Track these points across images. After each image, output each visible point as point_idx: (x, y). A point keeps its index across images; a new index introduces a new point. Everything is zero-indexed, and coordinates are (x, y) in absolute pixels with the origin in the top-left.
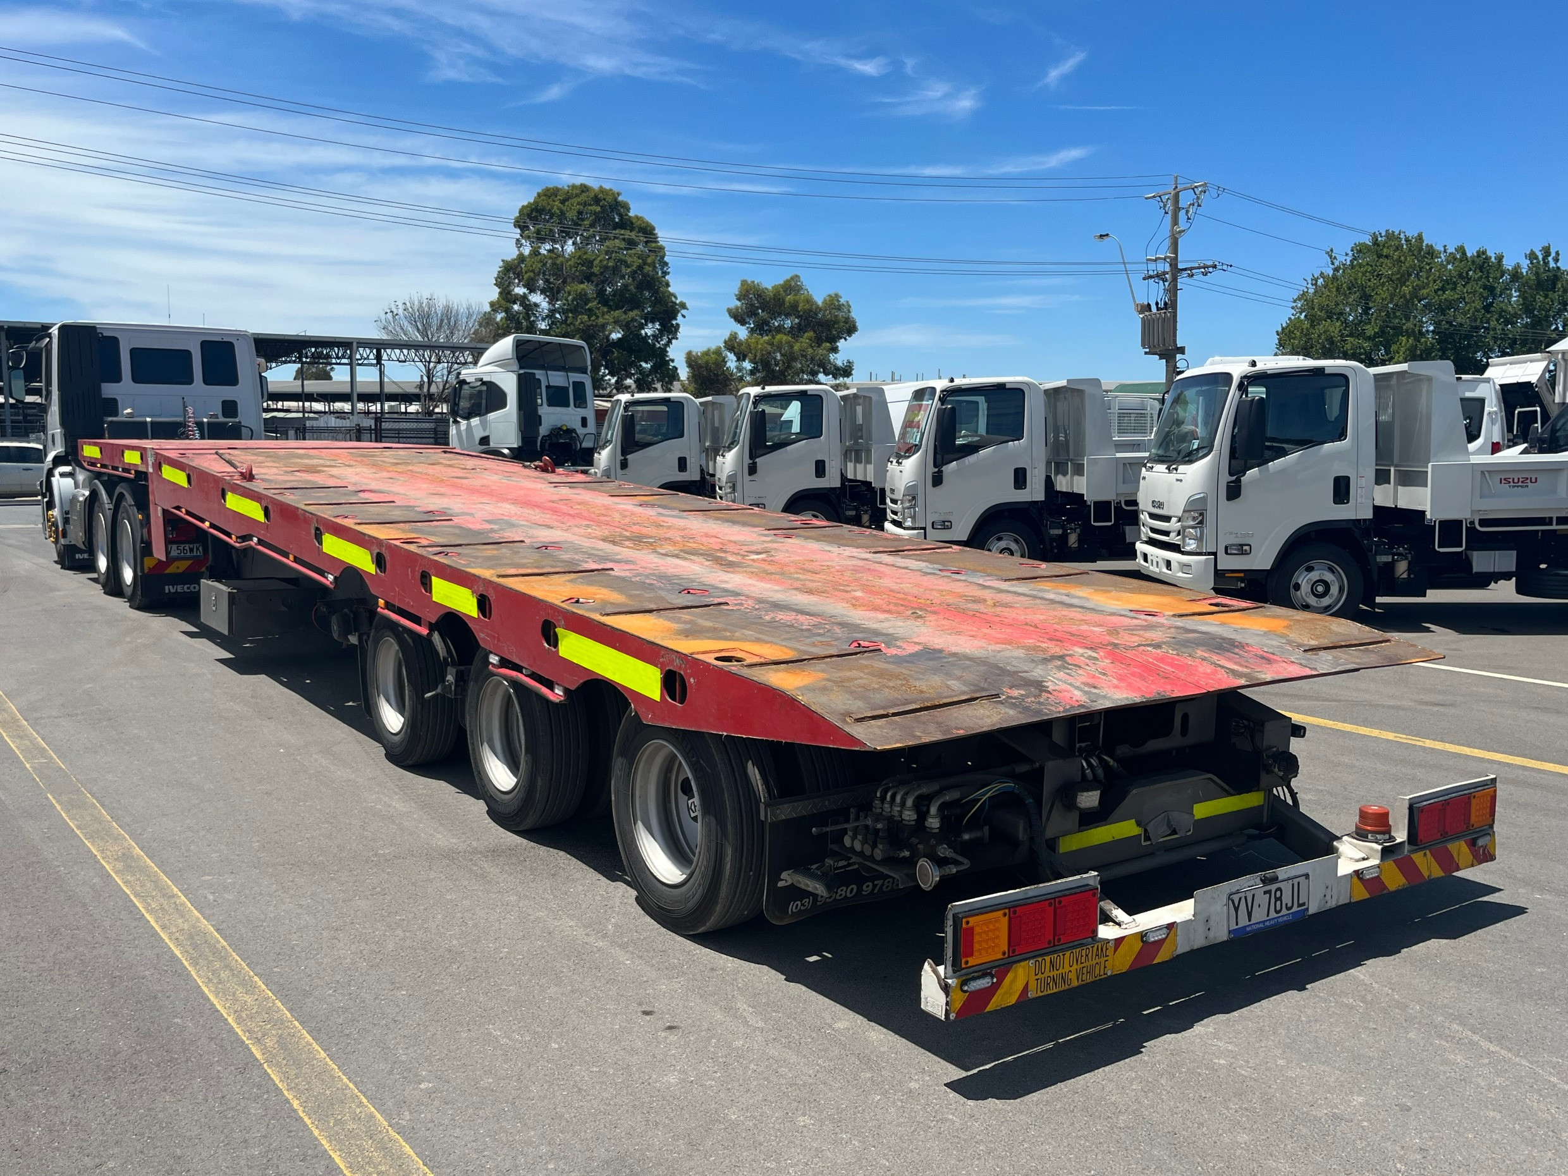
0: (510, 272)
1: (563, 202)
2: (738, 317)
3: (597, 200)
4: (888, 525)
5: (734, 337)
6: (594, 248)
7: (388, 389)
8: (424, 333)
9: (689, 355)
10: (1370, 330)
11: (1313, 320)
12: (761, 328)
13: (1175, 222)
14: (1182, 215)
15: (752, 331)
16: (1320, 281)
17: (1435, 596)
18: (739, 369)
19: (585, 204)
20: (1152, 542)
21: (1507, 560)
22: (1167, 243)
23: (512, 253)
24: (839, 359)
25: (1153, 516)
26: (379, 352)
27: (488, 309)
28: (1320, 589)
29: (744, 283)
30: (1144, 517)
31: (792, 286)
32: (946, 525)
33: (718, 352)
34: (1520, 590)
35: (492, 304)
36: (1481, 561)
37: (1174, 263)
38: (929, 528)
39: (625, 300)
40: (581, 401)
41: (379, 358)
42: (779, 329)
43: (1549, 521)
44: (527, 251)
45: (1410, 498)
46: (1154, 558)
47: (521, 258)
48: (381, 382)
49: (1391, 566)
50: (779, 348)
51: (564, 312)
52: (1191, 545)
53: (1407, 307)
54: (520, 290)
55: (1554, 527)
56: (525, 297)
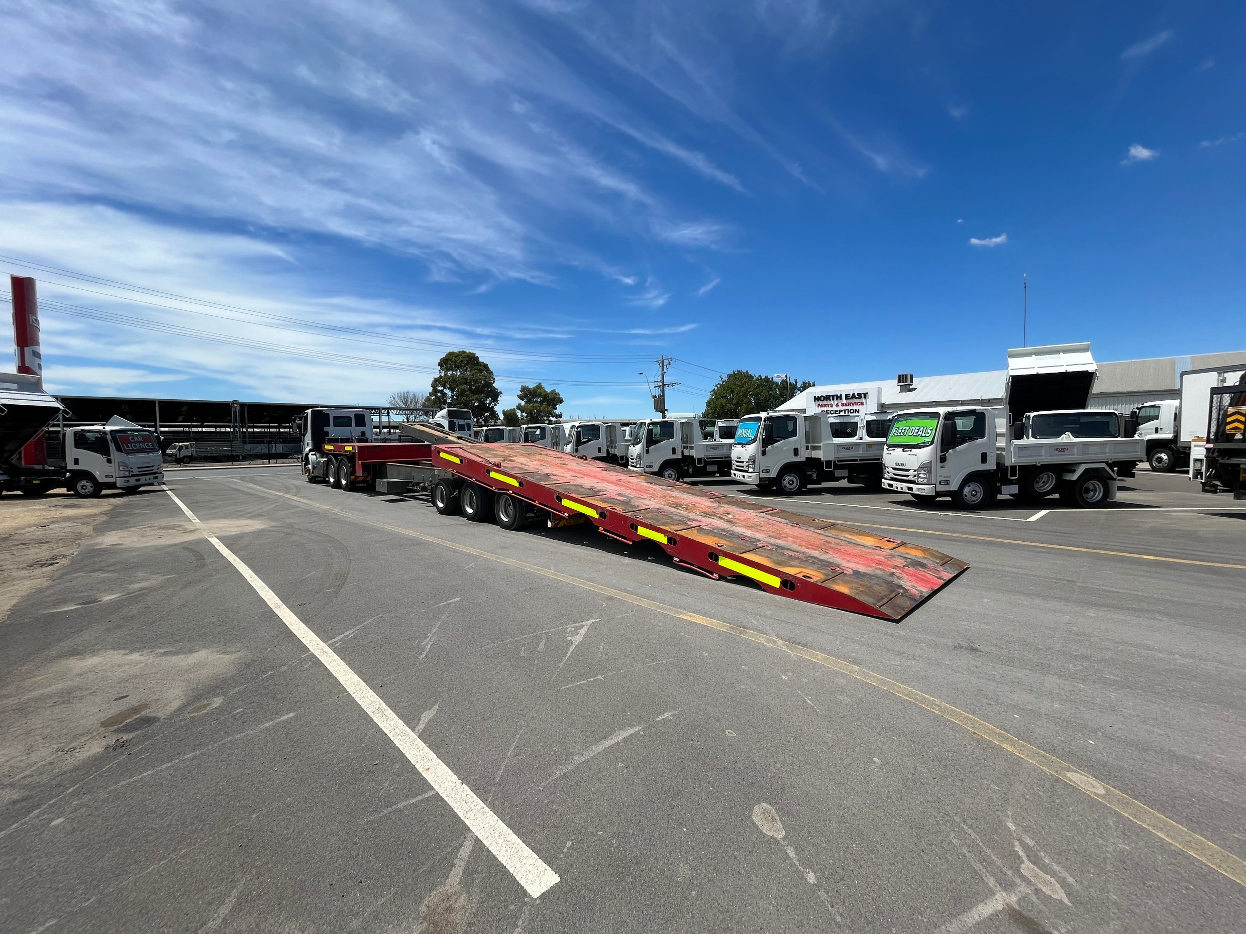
0: (436, 382)
1: (456, 357)
2: (521, 398)
3: (468, 356)
4: (629, 467)
5: (520, 404)
6: (468, 373)
7: (392, 424)
8: (406, 404)
9: (504, 411)
10: (734, 402)
11: (717, 398)
12: (529, 401)
13: (663, 370)
14: (665, 367)
15: (526, 403)
16: (719, 386)
17: (825, 485)
18: (522, 416)
19: (464, 358)
20: (736, 470)
21: (845, 473)
22: (661, 376)
23: (437, 376)
24: (557, 412)
25: (737, 461)
26: (388, 411)
27: (428, 395)
28: (791, 482)
29: (522, 386)
30: (734, 462)
31: (539, 386)
32: (650, 467)
33: (514, 410)
34: (849, 482)
35: (430, 393)
36: (838, 473)
37: (663, 382)
38: (645, 467)
39: (478, 391)
40: (469, 429)
41: (388, 413)
42: (536, 402)
43: (857, 460)
44: (443, 375)
45: (816, 454)
46: (737, 475)
47: (441, 377)
48: (389, 422)
49: (811, 475)
50: (536, 408)
51: (457, 396)
52: (751, 470)
53: (745, 395)
54: (440, 388)
55: (859, 462)
56: (442, 390)
